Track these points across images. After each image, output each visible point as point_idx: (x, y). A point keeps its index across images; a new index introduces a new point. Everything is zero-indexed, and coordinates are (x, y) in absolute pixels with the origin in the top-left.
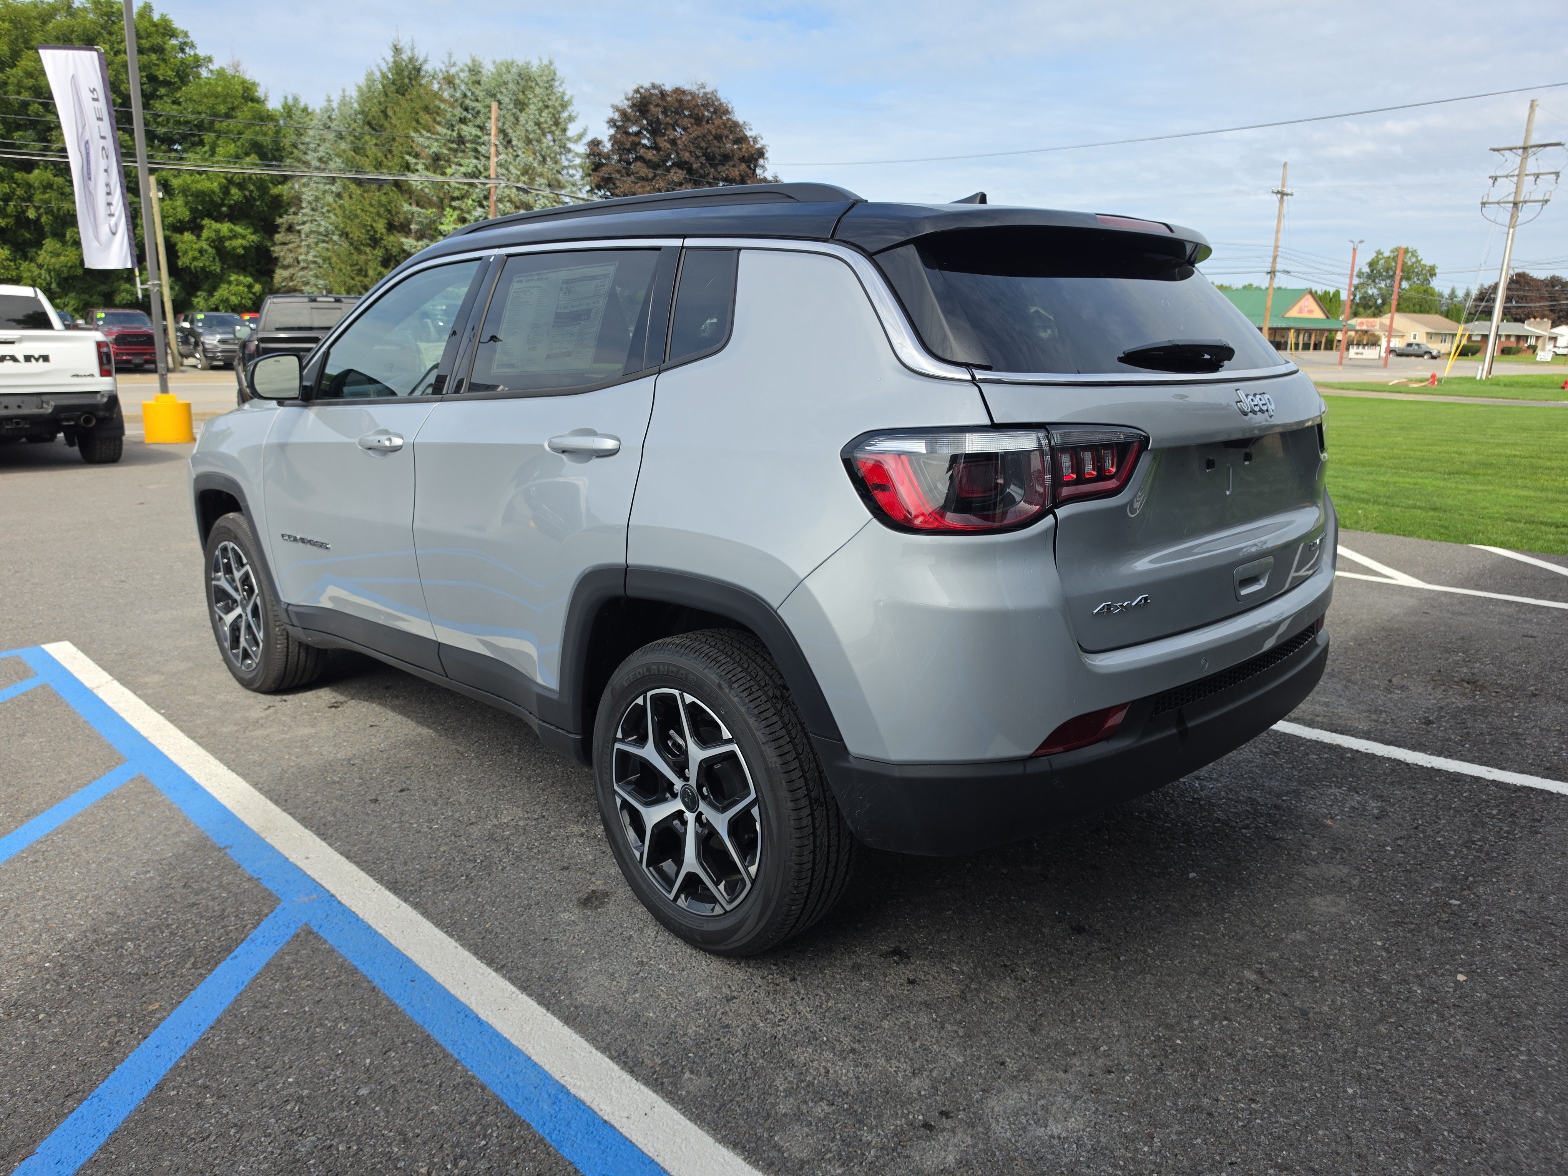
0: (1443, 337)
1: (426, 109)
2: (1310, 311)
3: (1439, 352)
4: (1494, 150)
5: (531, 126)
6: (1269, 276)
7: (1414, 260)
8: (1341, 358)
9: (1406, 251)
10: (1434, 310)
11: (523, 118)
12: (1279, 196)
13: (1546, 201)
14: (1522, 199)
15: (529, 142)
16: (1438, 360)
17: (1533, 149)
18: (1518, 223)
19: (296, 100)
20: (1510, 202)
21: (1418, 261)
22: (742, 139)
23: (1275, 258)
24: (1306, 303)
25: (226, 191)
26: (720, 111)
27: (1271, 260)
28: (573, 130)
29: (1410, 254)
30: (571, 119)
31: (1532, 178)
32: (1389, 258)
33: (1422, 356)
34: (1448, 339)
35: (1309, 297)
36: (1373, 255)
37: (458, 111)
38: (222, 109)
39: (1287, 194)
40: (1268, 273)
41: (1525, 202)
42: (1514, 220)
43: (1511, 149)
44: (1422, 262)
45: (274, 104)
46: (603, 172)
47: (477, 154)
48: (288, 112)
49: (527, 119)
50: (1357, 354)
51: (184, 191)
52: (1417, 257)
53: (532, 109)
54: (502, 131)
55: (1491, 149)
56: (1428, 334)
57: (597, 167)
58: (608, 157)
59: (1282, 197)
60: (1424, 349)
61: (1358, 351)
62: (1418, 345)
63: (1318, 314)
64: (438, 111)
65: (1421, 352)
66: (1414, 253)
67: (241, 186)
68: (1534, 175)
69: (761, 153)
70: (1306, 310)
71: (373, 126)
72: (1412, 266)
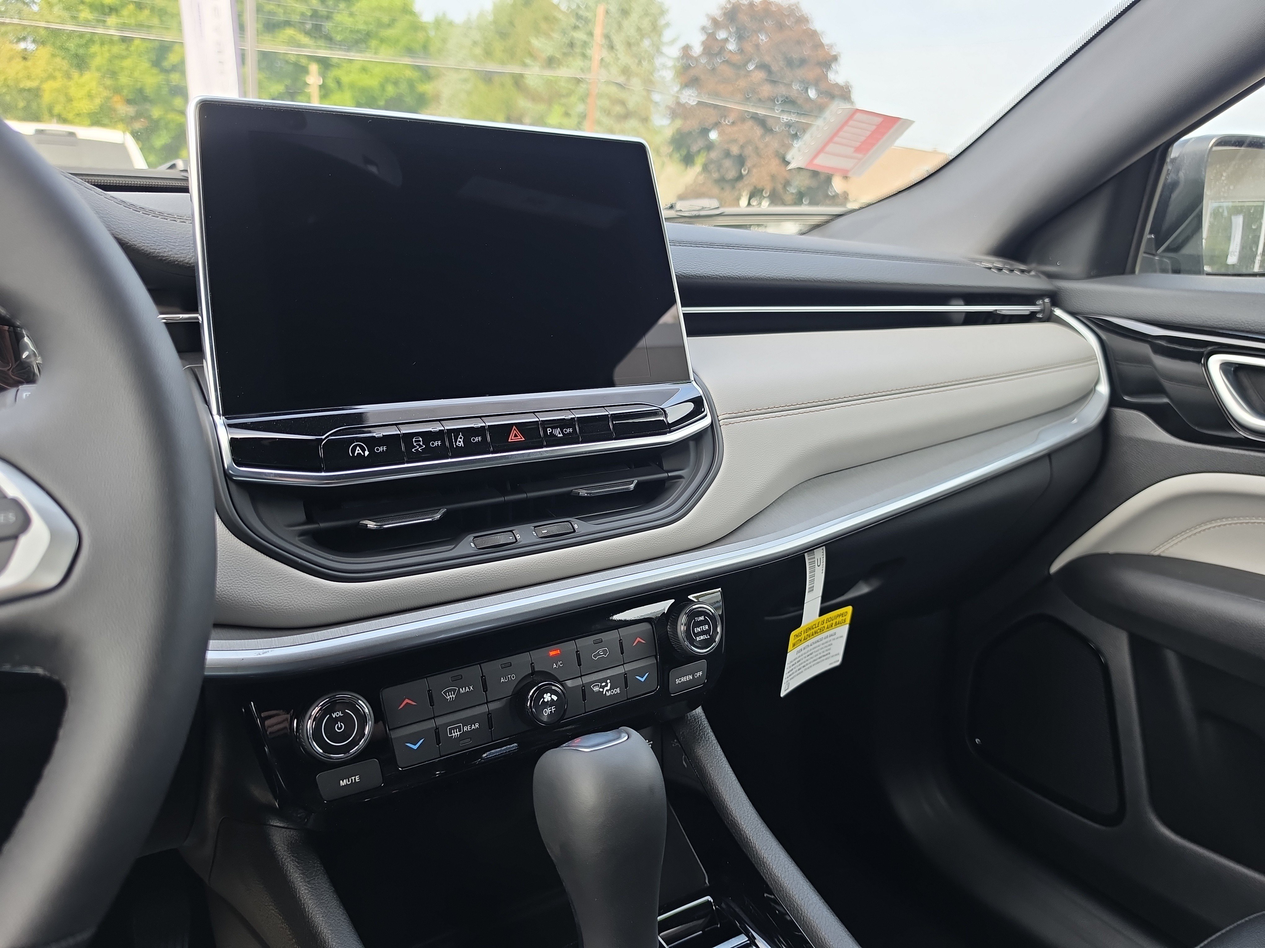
1: (546, 19)
5: (632, 32)
11: (626, 23)
15: (629, 45)
19: (444, 15)
22: (819, 45)
25: (383, 87)
26: (802, 20)
28: (667, 35)
30: (667, 25)
37: (573, 20)
38: (386, 19)
45: (427, 17)
46: (692, 72)
47: (584, 56)
48: (438, 23)
49: (630, 25)
51: (352, 86)
53: (634, 17)
54: (607, 37)
57: (686, 68)
58: (697, 59)
64: (555, 20)
67: (396, 83)
69: (835, 58)
71: (503, 35)
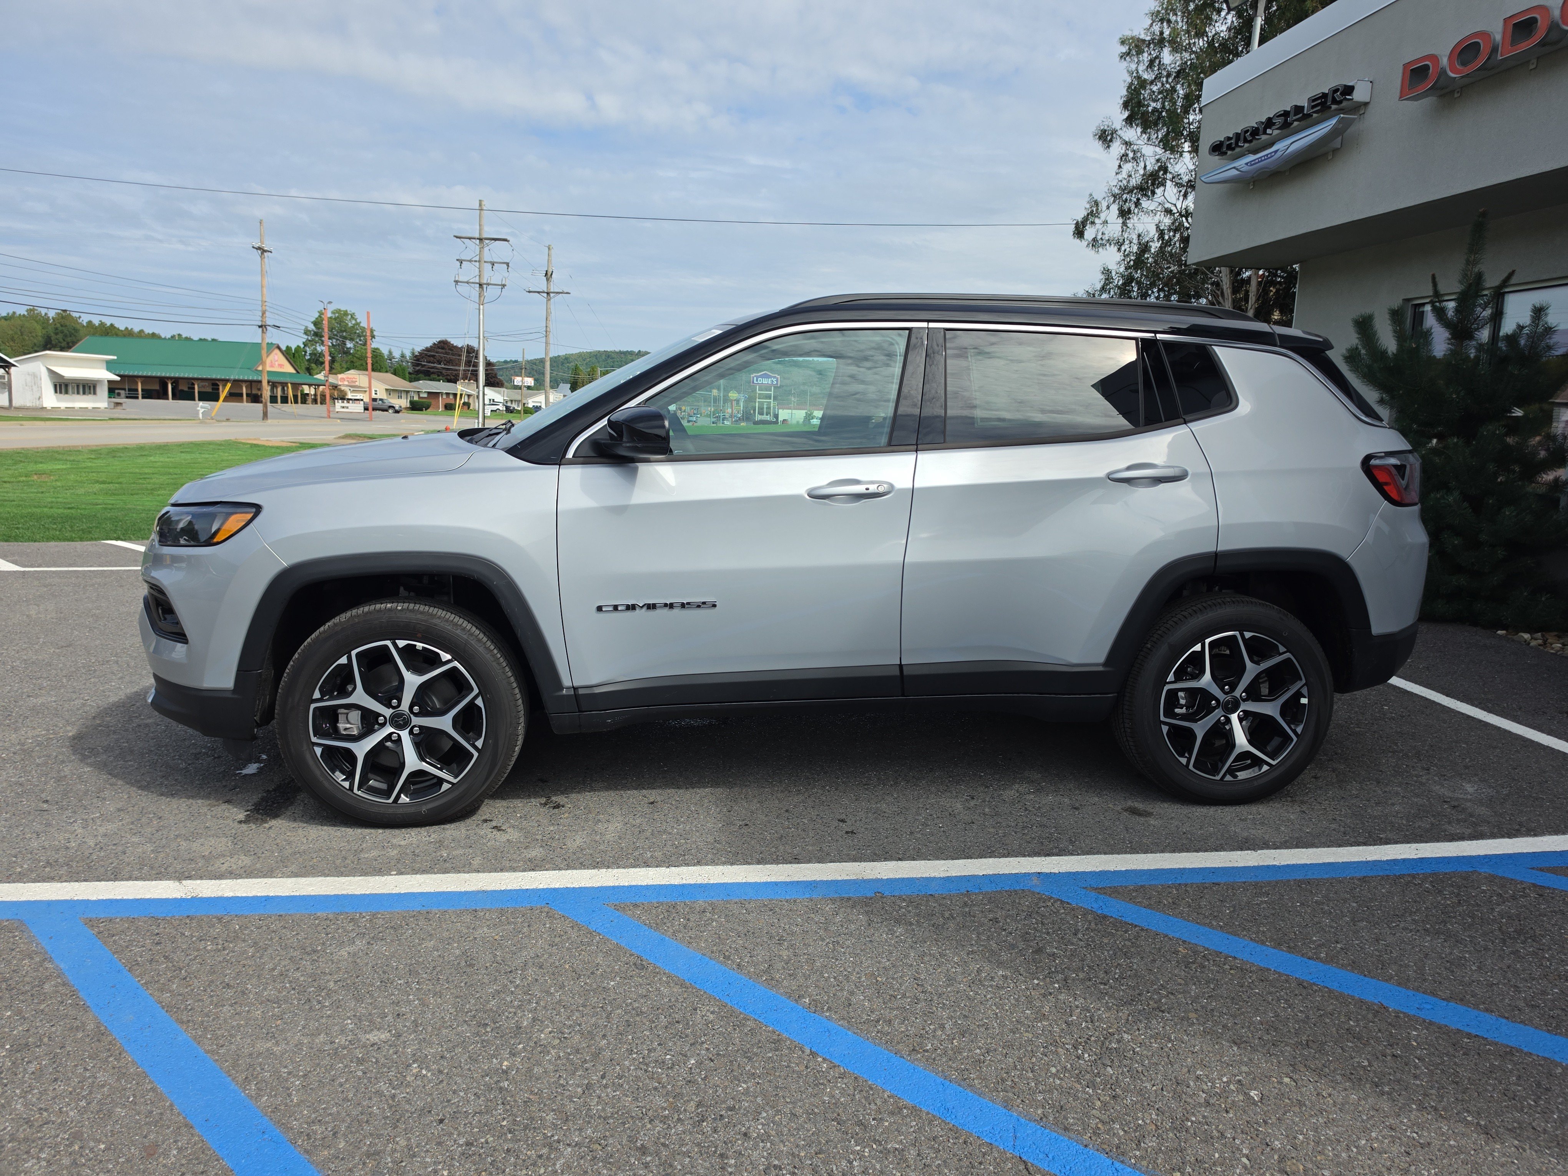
0: (399, 393)
2: (281, 366)
3: (400, 407)
4: (457, 237)
6: (261, 329)
7: (354, 322)
8: (329, 412)
9: (346, 313)
10: (384, 370)
12: (260, 252)
13: (504, 286)
14: (485, 282)
16: (400, 414)
17: (487, 241)
18: (485, 302)
20: (477, 283)
21: (358, 324)
23: (264, 313)
24: (276, 358)
27: (261, 314)
29: (350, 317)
31: (490, 266)
32: (331, 318)
33: (387, 411)
34: (404, 395)
35: (277, 351)
36: (317, 315)
39: (266, 251)
40: (260, 327)
41: (488, 284)
42: (482, 298)
43: (470, 238)
44: (361, 325)
50: (343, 407)
52: (356, 320)
55: (455, 236)
56: (387, 390)
59: (262, 253)
60: (388, 404)
61: (343, 405)
62: (381, 400)
63: (289, 369)
65: (385, 407)
66: (353, 316)
68: (491, 262)
70: (277, 363)
72: (353, 327)
